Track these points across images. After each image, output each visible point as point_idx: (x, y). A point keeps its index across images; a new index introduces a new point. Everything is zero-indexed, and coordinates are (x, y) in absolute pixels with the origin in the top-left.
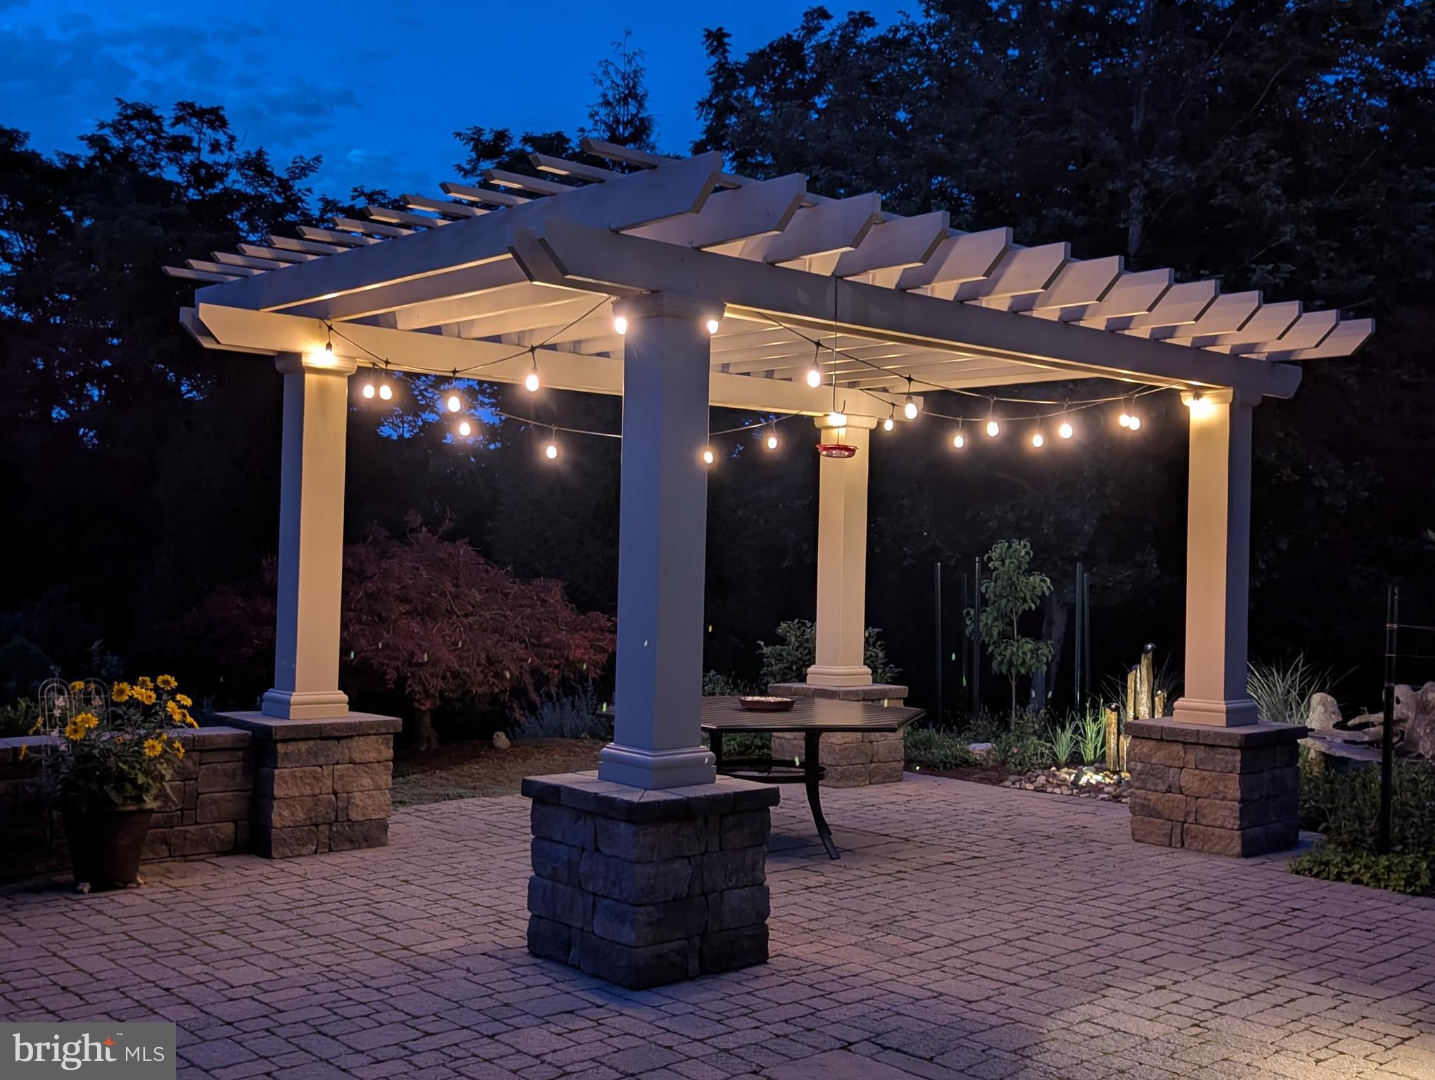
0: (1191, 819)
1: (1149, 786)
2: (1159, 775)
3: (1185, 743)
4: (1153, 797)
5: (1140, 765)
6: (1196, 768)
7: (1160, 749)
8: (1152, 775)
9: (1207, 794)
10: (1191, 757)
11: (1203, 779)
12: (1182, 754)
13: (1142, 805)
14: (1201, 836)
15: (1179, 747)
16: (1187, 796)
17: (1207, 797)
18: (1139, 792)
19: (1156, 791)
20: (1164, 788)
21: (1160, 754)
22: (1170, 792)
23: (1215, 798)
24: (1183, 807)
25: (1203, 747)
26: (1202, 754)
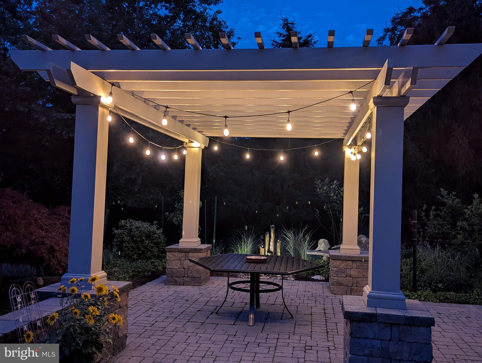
0: (354, 285)
1: (339, 275)
2: (343, 272)
3: (352, 261)
4: (340, 279)
5: (335, 269)
6: (356, 268)
7: (343, 263)
8: (340, 272)
9: (360, 276)
10: (355, 265)
11: (359, 272)
12: (351, 264)
13: (336, 282)
14: (358, 291)
15: (351, 262)
16: (352, 278)
17: (361, 278)
18: (335, 278)
19: (342, 277)
20: (345, 276)
21: (343, 265)
22: (347, 277)
23: (363, 278)
24: (352, 282)
25: (359, 262)
26: (359, 264)
